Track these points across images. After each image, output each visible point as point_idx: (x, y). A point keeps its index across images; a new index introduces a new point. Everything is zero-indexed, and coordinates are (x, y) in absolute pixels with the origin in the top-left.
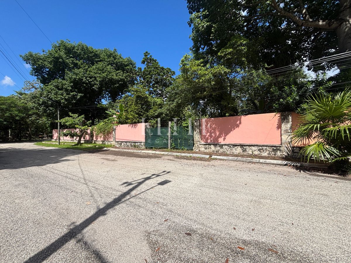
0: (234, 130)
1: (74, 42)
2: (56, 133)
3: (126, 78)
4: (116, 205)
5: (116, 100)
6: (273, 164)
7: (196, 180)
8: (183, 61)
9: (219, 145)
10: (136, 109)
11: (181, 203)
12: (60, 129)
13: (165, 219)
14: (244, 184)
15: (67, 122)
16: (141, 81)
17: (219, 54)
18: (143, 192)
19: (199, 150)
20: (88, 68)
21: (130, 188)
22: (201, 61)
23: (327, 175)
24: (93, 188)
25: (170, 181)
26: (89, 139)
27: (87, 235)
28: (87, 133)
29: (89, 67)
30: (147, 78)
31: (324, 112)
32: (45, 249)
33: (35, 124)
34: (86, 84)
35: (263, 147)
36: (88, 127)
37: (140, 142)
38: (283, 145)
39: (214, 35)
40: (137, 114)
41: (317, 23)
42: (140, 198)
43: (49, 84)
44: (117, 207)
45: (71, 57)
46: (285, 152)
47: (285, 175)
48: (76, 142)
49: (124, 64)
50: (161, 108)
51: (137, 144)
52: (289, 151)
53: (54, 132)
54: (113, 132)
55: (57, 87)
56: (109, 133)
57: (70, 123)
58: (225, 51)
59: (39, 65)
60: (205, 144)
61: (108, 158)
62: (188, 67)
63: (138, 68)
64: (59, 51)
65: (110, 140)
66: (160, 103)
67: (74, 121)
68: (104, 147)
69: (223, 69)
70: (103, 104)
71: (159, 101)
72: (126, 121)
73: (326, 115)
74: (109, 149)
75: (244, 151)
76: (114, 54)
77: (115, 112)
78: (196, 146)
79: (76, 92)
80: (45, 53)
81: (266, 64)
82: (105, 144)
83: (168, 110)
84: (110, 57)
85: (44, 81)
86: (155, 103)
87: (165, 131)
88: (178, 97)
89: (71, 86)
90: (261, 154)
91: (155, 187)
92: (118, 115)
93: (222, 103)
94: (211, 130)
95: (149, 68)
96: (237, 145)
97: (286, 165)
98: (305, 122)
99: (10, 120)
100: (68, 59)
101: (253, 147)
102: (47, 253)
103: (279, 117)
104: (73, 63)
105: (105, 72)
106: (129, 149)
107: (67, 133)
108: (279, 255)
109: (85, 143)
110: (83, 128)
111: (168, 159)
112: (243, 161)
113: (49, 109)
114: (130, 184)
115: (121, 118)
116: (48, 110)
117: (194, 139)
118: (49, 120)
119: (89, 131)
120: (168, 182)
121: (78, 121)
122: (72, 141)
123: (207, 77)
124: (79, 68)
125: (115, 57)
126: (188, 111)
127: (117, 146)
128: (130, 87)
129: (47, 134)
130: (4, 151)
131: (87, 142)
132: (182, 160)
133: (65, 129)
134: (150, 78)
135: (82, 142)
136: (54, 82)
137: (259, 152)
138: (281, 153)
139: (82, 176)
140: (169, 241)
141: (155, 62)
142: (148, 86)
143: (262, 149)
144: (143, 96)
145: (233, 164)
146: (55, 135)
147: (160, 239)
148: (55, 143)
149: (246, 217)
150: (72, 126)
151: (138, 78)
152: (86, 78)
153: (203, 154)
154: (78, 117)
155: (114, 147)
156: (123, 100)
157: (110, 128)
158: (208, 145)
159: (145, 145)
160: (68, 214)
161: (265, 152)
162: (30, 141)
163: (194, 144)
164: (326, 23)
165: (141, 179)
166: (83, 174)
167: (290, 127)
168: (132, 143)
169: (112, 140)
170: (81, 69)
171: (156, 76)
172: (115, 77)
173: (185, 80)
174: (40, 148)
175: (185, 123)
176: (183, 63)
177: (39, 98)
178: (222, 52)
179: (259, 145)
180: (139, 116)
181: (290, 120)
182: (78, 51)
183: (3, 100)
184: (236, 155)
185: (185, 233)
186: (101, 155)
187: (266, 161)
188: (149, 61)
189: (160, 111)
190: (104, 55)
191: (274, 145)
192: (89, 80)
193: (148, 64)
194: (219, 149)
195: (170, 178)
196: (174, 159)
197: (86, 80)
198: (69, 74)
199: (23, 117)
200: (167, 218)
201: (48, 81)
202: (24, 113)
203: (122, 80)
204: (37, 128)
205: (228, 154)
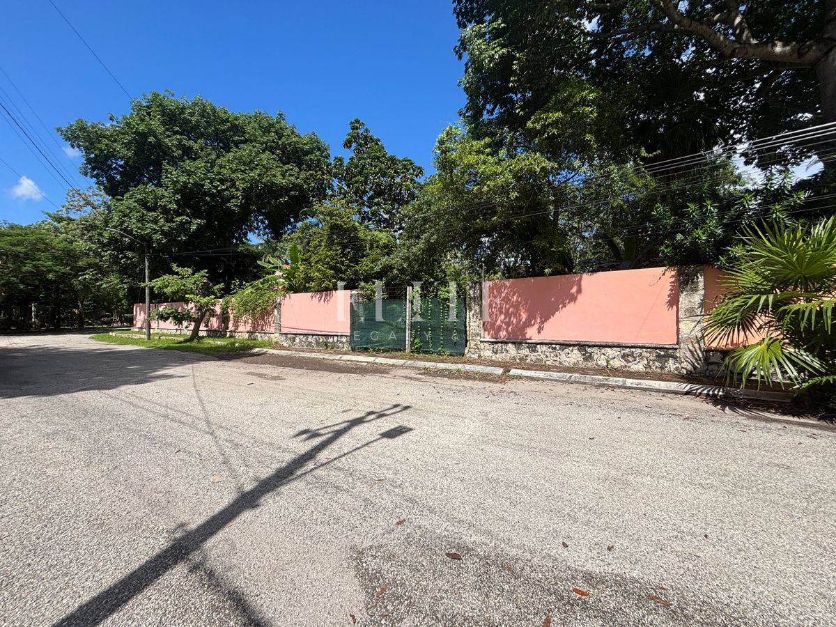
0: (564, 309)
1: (182, 96)
2: (142, 312)
3: (305, 182)
4: (282, 485)
5: (281, 234)
6: (658, 391)
7: (472, 427)
8: (441, 142)
9: (526, 343)
10: (327, 256)
11: (436, 481)
12: (151, 302)
13: (397, 520)
14: (587, 439)
15: (166, 287)
16: (340, 188)
17: (529, 124)
18: (345, 454)
19: (480, 356)
20: (216, 158)
21: (314, 444)
22: (485, 143)
23: (790, 418)
24: (227, 444)
25: (410, 429)
26: (218, 327)
27: (213, 555)
28: (213, 314)
29: (218, 157)
30: (356, 182)
31: (785, 267)
32: (116, 586)
33: (93, 290)
34: (212, 196)
35: (633, 350)
36: (216, 297)
37: (338, 336)
38: (682, 344)
39: (519, 79)
40: (331, 268)
41: (770, 49)
42: (339, 469)
43: (126, 196)
44: (284, 489)
45: (176, 133)
46: (687, 361)
47: (688, 419)
48: (188, 334)
49: (302, 150)
50: (388, 254)
51: (331, 340)
52: (696, 360)
53: (136, 309)
54: (276, 311)
55: (143, 203)
56: (266, 313)
57: (175, 288)
58: (543, 118)
59: (101, 151)
60: (494, 340)
61: (264, 371)
62: (454, 155)
63: (336, 158)
64: (147, 118)
65: (268, 329)
66: (386, 241)
67: (184, 285)
68: (254, 347)
69: (538, 162)
70: (251, 243)
71: (383, 237)
72: (305, 286)
73: (790, 273)
74: (265, 350)
75: (588, 358)
76: (278, 126)
77: (279, 264)
78: (472, 346)
79: (188, 216)
80: (115, 123)
81: (643, 148)
82: (255, 339)
83: (406, 259)
84: (269, 132)
85: (114, 189)
86: (374, 243)
87: (399, 309)
88: (430, 227)
89: (177, 202)
90: (629, 367)
91: (375, 443)
92: (286, 270)
93: (535, 243)
94: (509, 308)
95: (361, 158)
96: (570, 345)
97: (687, 393)
98: (735, 289)
99: (34, 280)
100: (170, 137)
101: (608, 349)
102: (120, 596)
103: (673, 276)
104: (181, 146)
105: (256, 169)
106: (312, 352)
107: (167, 313)
108: (672, 611)
109: (208, 336)
110: (204, 300)
111: (406, 377)
112: (585, 383)
113: (125, 257)
114: (315, 435)
115: (294, 278)
116: (122, 258)
117: (468, 328)
118: (126, 281)
119: (218, 309)
120: (406, 432)
121: (193, 284)
122: (179, 332)
123: (500, 181)
124: (194, 160)
125: (280, 131)
126: (453, 261)
127: (285, 344)
128: (314, 203)
129: (120, 314)
130: (20, 354)
131: (213, 334)
132: (439, 379)
133: (161, 302)
134: (361, 183)
135: (201, 334)
136: (137, 192)
137: (623, 361)
138: (677, 365)
139: (202, 415)
140: (407, 571)
141: (377, 144)
142: (356, 201)
143: (632, 355)
144: (346, 224)
145: (562, 389)
146: (140, 317)
147: (386, 566)
148: (138, 336)
149: (592, 517)
150: (179, 297)
151: (335, 183)
152: (211, 182)
153: (489, 366)
154: (193, 274)
155: (277, 346)
156: (298, 234)
157: (268, 301)
158: (501, 343)
159: (350, 343)
160: (170, 505)
161: (639, 362)
162: (81, 330)
163: (467, 341)
164: (792, 50)
165: (340, 424)
166: (204, 410)
167: (700, 301)
168: (320, 337)
169: (272, 330)
170: (198, 161)
171: (378, 178)
172: (279, 180)
173: (446, 187)
174: (104, 347)
175: (446, 290)
176: (443, 146)
177: (101, 229)
178: (537, 121)
179: (624, 345)
180: (336, 273)
181: (701, 285)
182: (194, 119)
183: (17, 235)
184: (568, 367)
185: (446, 554)
186: (245, 365)
187: (640, 384)
188: (363, 142)
189: (387, 262)
190: (254, 128)
191: (661, 346)
192: (218, 186)
193: (359, 149)
194: (526, 353)
195: (409, 421)
196: (420, 376)
197: (210, 188)
198: (170, 173)
199: (64, 273)
200: (404, 516)
201: (121, 188)
202: (67, 265)
203: (296, 187)
204: (96, 300)
205: (549, 365)
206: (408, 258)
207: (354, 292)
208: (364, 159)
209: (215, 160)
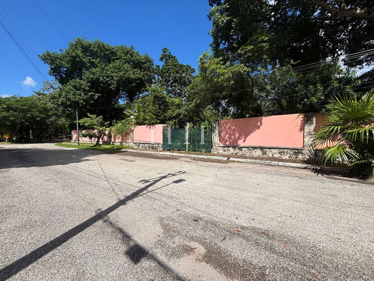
0: (254, 132)
1: (90, 39)
2: (75, 134)
3: (143, 76)
4: (135, 198)
5: (133, 100)
6: (292, 167)
7: (210, 180)
8: (201, 59)
9: (238, 147)
10: (153, 110)
11: (192, 197)
12: (79, 130)
13: (176, 209)
14: (256, 185)
15: (85, 123)
16: (158, 79)
17: (239, 51)
18: (159, 188)
19: (218, 153)
20: (105, 67)
21: (147, 185)
22: (220, 59)
23: (346, 178)
24: (113, 184)
25: (185, 180)
26: (107, 140)
27: (111, 218)
28: (105, 134)
29: (106, 66)
30: (165, 76)
31: (347, 114)
33: (55, 125)
34: (103, 83)
35: (284, 150)
36: (106, 128)
37: (157, 144)
38: (305, 147)
39: (235, 31)
40: (154, 115)
41: (354, 11)
42: (156, 193)
43: (68, 84)
44: (135, 199)
45: (88, 56)
46: (307, 155)
47: (301, 178)
48: (95, 143)
49: (141, 62)
50: (179, 108)
51: (155, 146)
52: (311, 154)
53: (73, 132)
54: (131, 133)
55: (75, 87)
56: (127, 134)
57: (89, 123)
58: (245, 49)
59: (57, 64)
60: (224, 146)
61: (127, 158)
62: (207, 65)
63: (156, 66)
64: (75, 50)
65: (128, 141)
66: (178, 103)
67: (93, 122)
68: (122, 148)
69: (240, 67)
70: (120, 104)
71: (177, 101)
72: (143, 122)
73: (349, 116)
74: (127, 150)
75: (264, 153)
76: (131, 52)
77: (133, 113)
78: (214, 148)
79: (93, 92)
80: (62, 52)
81: (292, 60)
82: (123, 145)
83: (186, 110)
84: (127, 54)
85: (63, 81)
86: (173, 103)
87: (183, 132)
88: (197, 97)
89: (89, 86)
90: (282, 157)
91: (170, 185)
92: (136, 115)
93: (242, 103)
94: (231, 132)
95: (167, 66)
96: (256, 148)
97: (305, 168)
98: (327, 123)
99: (31, 120)
100: (85, 58)
101: (273, 150)
103: (302, 118)
104: (90, 62)
105: (122, 71)
106: (146, 150)
107: (86, 134)
108: (269, 237)
109: (103, 144)
110: (101, 129)
111: (186, 161)
112: (261, 164)
113: (68, 110)
114: (147, 181)
115: (139, 119)
116: (67, 111)
117: (213, 141)
118: (68, 120)
119: (107, 132)
120: (183, 181)
121: (96, 122)
122: (91, 142)
123: (226, 76)
124: (96, 68)
125: (132, 54)
126: (208, 111)
127: (135, 147)
128: (147, 86)
129: (66, 135)
130: (28, 151)
131: (105, 143)
132: (199, 162)
133: (83, 130)
134: (168, 76)
135: (100, 143)
136: (72, 82)
137: (279, 154)
138: (303, 156)
139: (103, 174)
140: (178, 224)
141: (174, 59)
142: (166, 85)
143: (283, 152)
144: (161, 95)
145: (251, 166)
146: (75, 136)
147: (171, 223)
148: (74, 144)
149: (249, 210)
150: (91, 127)
151: (156, 76)
152: (103, 77)
153: (221, 157)
154: (96, 117)
155: (132, 148)
156: (140, 100)
157: (128, 129)
158: (227, 147)
159: (163, 147)
160: (94, 203)
161: (286, 155)
162: (51, 141)
163: (212, 146)
164: (365, 11)
165: (157, 178)
166: (103, 172)
167: (314, 129)
168: (150, 144)
169: (130, 141)
170: (97, 68)
171: (175, 74)
172: (132, 76)
173: (203, 79)
174: (61, 148)
175: (203, 124)
176: (202, 61)
177: (58, 98)
178: (242, 50)
179: (280, 148)
180: (156, 117)
181: (314, 122)
182: (95, 49)
183: (24, 101)
184: (255, 157)
185: (193, 220)
186: (119, 156)
187: (285, 164)
188: (168, 58)
189: (178, 112)
190: (120, 52)
191: (296, 148)
192: (106, 79)
193: (166, 61)
194: (238, 151)
195: (185, 177)
196: (191, 160)
197: (103, 80)
198: (86, 74)
199: (43, 118)
200: (179, 208)
201: (65, 80)
202: (44, 114)
203: (139, 79)
204: (56, 129)
205: (247, 156)
206: (188, 110)
207: (164, 125)
208: (169, 66)
209: (105, 68)
